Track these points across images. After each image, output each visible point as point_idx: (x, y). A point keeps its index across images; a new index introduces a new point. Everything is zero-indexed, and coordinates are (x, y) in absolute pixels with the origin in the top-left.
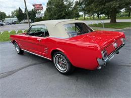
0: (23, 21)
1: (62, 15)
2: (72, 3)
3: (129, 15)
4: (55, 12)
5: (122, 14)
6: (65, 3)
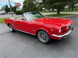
1: (32, 9)
2: (38, 2)
4: (28, 8)
6: (34, 3)
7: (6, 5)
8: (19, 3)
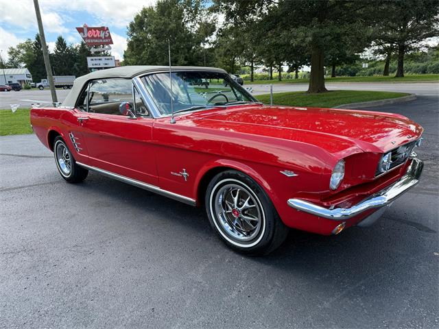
3: (386, 71)
5: (365, 66)
7: (34, 40)
8: (103, 29)
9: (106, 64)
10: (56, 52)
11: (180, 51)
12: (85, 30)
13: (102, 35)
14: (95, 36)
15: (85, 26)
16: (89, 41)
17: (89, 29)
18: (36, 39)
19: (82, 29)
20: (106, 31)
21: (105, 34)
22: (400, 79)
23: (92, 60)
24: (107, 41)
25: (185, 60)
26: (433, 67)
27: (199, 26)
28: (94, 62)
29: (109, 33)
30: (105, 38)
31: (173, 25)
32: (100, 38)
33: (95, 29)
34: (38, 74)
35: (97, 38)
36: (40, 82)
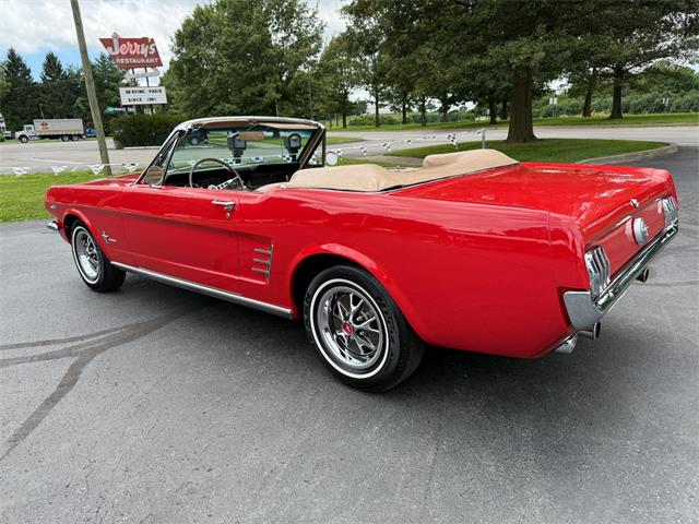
0: (38, 126)
1: (266, 100)
2: (316, 37)
3: (586, 111)
5: (553, 101)
6: (276, 38)
8: (144, 41)
9: (152, 99)
10: (44, 79)
11: (267, 79)
12: (116, 42)
13: (144, 51)
14: (133, 53)
15: (115, 35)
16: (122, 61)
17: (122, 41)
18: (9, 57)
19: (111, 40)
20: (149, 44)
21: (149, 50)
22: (617, 121)
23: (129, 92)
24: (152, 60)
25: (277, 91)
26: (639, 104)
27: (296, 39)
28: (132, 96)
29: (155, 47)
30: (150, 56)
31: (256, 36)
32: (141, 56)
33: (132, 41)
34: (15, 117)
35: (136, 56)
36: (22, 129)
